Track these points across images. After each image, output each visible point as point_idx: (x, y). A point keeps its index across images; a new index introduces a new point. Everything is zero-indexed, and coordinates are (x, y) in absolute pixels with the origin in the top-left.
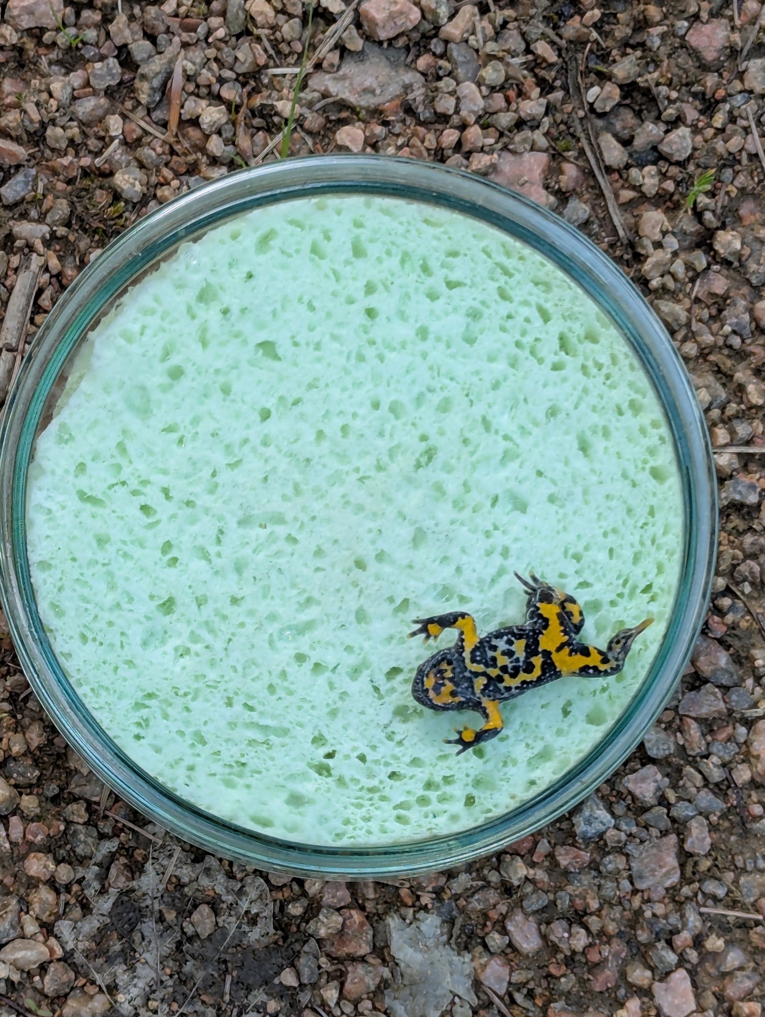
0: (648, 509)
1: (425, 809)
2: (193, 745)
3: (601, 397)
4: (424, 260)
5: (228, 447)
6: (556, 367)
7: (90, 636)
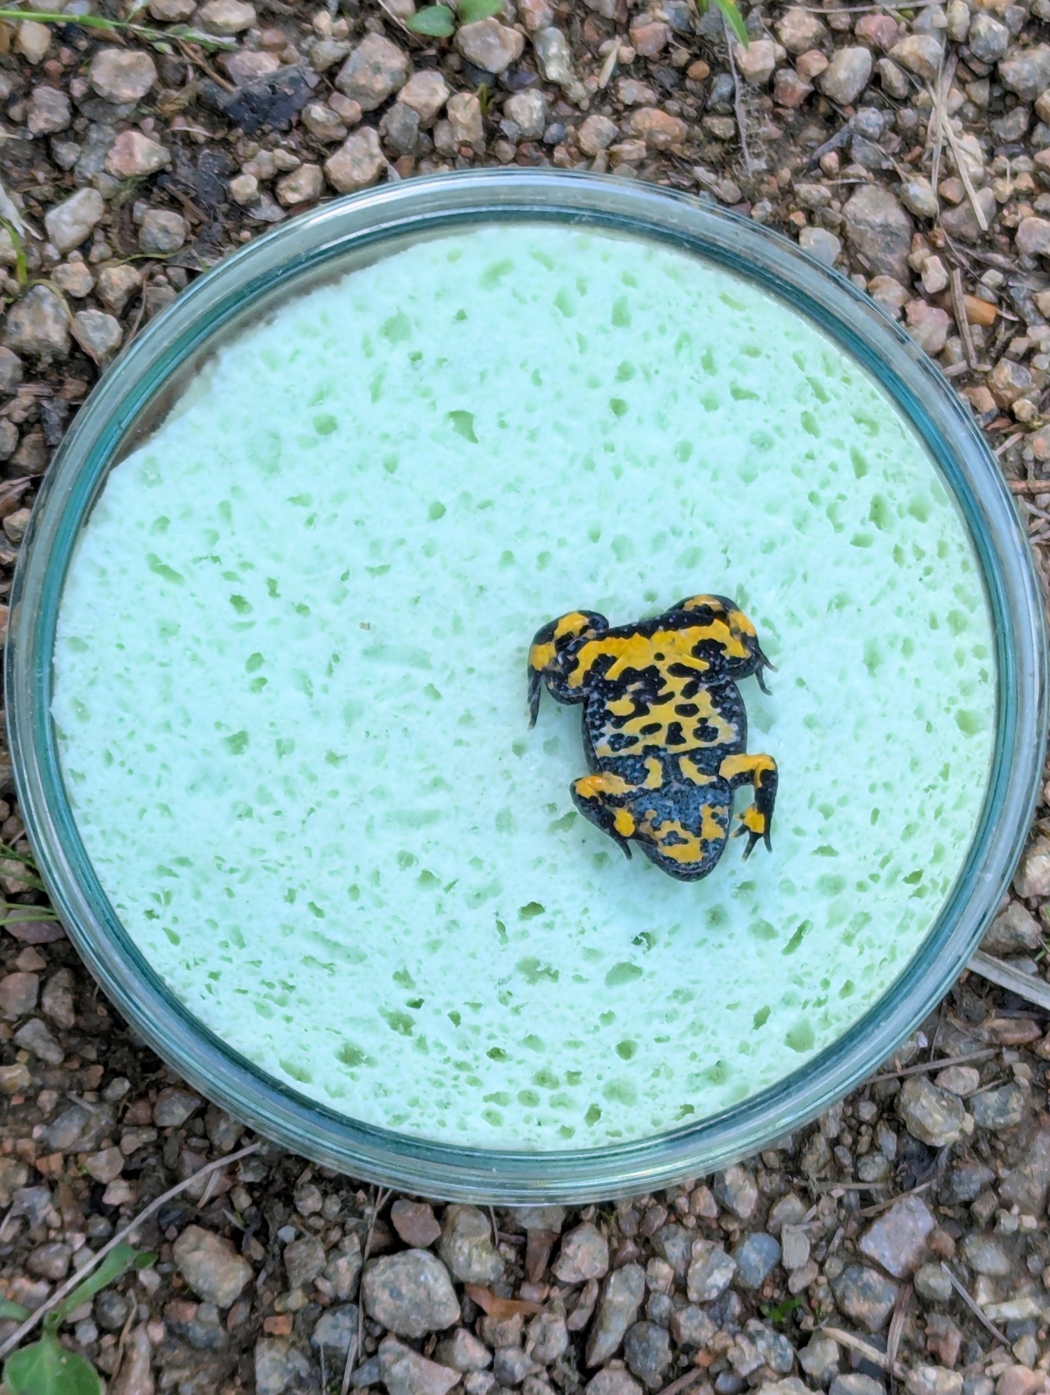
0: (941, 768)
1: (528, 1110)
2: (225, 945)
3: (912, 599)
4: (709, 351)
5: (375, 546)
6: (859, 542)
7: (117, 756)
